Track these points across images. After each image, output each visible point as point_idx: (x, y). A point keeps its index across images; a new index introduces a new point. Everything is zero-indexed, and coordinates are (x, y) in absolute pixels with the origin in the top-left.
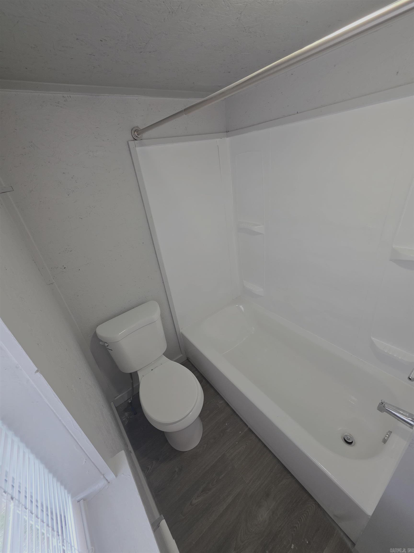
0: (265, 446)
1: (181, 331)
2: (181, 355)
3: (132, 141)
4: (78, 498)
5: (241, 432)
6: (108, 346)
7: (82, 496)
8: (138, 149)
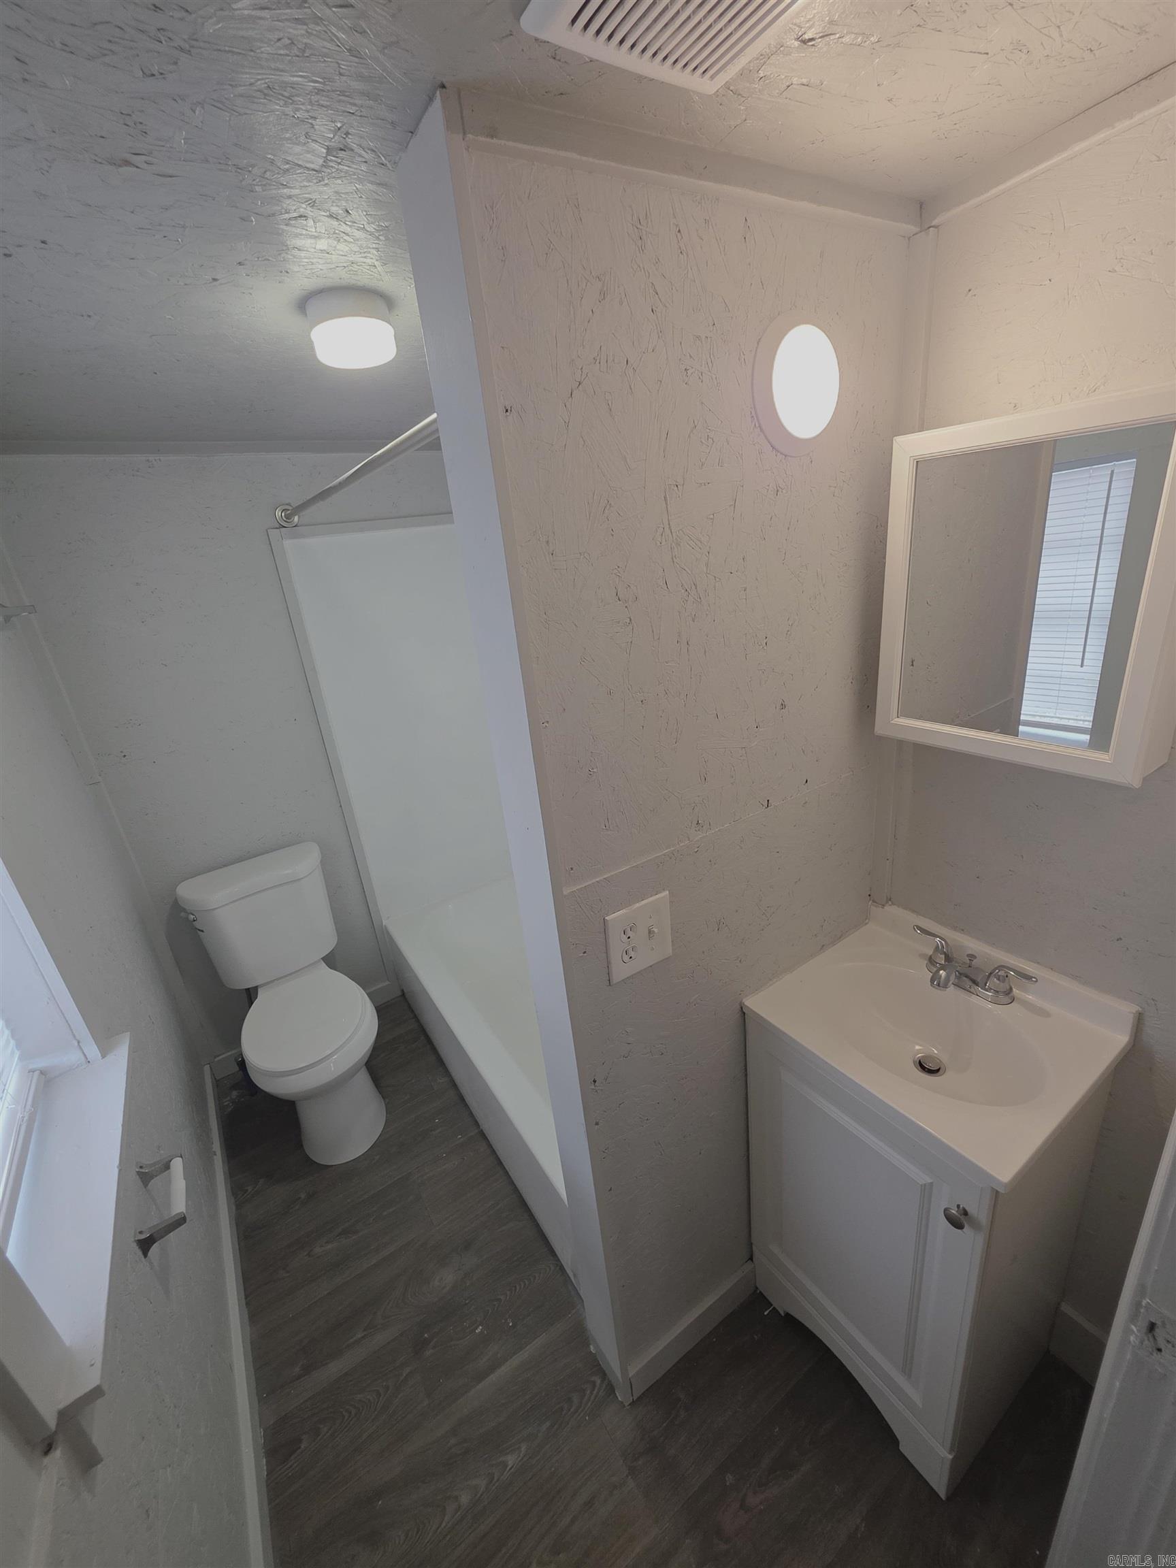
0: (500, 1163)
1: (384, 924)
2: (387, 983)
3: (277, 528)
4: (31, 1066)
5: (460, 1136)
6: (194, 921)
7: (41, 1063)
8: (288, 544)
